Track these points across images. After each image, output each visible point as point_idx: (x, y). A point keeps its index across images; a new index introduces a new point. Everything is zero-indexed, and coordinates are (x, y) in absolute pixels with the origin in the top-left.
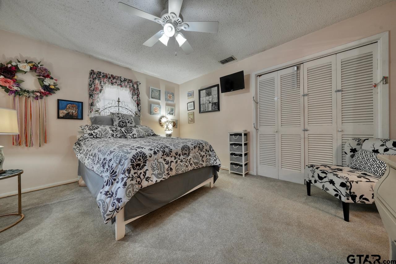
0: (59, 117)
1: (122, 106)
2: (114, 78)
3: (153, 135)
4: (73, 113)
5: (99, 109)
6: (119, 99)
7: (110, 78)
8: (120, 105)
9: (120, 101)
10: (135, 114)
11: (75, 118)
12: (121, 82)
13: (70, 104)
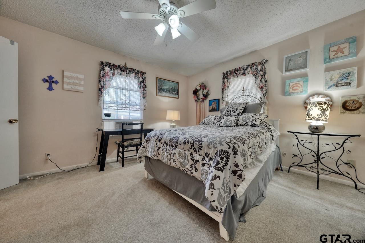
0: (209, 111)
1: (246, 95)
2: (238, 70)
3: (252, 125)
4: (215, 107)
5: (228, 101)
6: (243, 88)
7: (235, 72)
8: (244, 94)
9: (244, 90)
10: (260, 100)
11: (215, 110)
12: (244, 70)
13: (213, 102)
